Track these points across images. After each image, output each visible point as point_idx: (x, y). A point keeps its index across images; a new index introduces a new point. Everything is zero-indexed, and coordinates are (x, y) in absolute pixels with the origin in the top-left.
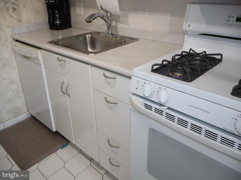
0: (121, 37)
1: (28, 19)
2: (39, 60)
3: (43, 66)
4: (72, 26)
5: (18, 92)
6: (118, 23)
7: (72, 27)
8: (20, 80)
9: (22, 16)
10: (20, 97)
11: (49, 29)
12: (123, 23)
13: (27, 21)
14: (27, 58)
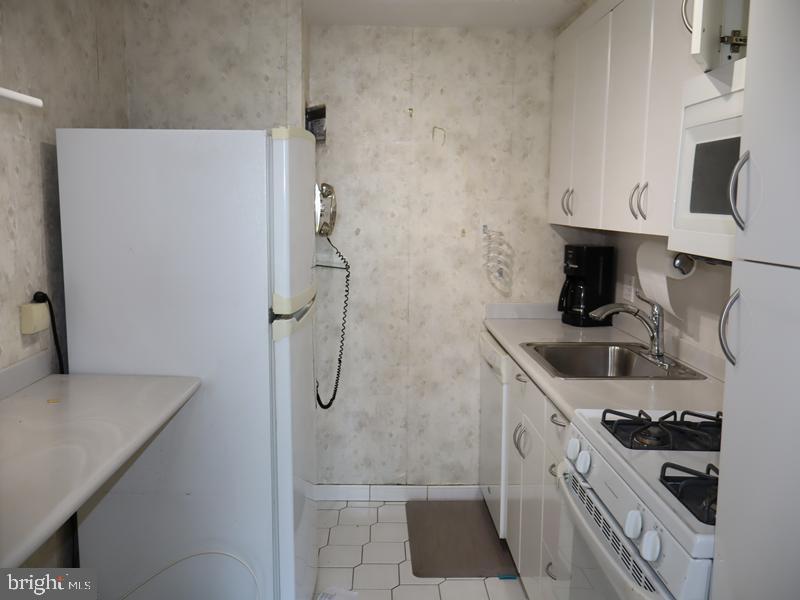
0: (673, 365)
1: (524, 294)
2: (500, 374)
3: (505, 387)
4: (614, 324)
5: (470, 434)
6: (684, 335)
7: (611, 325)
8: (480, 411)
9: (513, 287)
10: (470, 446)
11: (560, 322)
12: (692, 336)
13: (522, 296)
14: (491, 366)
